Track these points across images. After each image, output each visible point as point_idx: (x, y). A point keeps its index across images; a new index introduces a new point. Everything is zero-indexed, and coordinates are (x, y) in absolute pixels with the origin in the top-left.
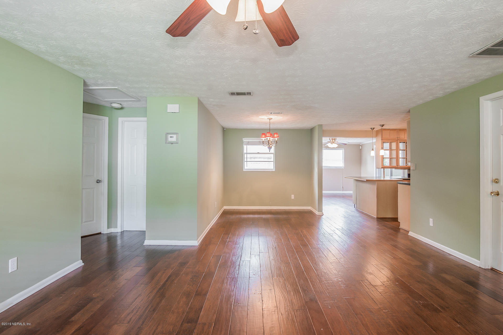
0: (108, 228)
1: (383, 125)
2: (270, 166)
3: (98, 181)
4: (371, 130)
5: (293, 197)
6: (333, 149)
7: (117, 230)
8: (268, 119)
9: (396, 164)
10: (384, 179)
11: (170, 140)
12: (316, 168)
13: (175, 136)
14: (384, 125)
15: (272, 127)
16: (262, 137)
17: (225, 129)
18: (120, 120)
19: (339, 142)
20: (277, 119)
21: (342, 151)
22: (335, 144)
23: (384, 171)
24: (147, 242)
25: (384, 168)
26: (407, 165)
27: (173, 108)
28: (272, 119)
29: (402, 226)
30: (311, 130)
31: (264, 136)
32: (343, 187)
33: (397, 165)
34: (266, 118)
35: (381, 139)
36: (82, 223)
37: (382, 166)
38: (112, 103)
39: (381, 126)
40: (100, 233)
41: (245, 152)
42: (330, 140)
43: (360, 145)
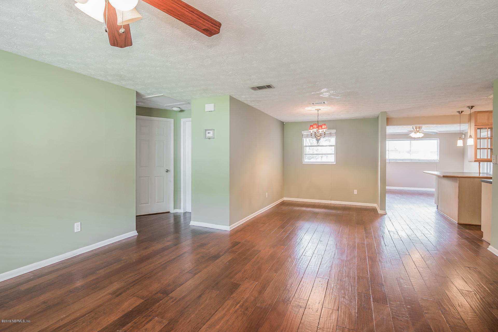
0: (174, 208)
1: (472, 107)
2: (331, 159)
3: (167, 171)
4: (458, 114)
5: (355, 192)
6: (419, 139)
7: (180, 211)
8: (316, 110)
10: (480, 175)
11: (208, 135)
13: (211, 132)
14: (474, 106)
15: (320, 118)
16: (310, 129)
17: (285, 123)
18: (182, 120)
19: (424, 131)
20: (326, 109)
21: (436, 141)
22: (420, 133)
24: (193, 223)
27: (209, 107)
28: (320, 109)
29: (485, 238)
30: (375, 120)
31: (312, 128)
34: (314, 109)
35: (474, 124)
36: (155, 203)
37: (475, 159)
38: (173, 107)
39: (469, 108)
40: (169, 212)
41: (305, 145)
42: (413, 129)
43: (463, 134)
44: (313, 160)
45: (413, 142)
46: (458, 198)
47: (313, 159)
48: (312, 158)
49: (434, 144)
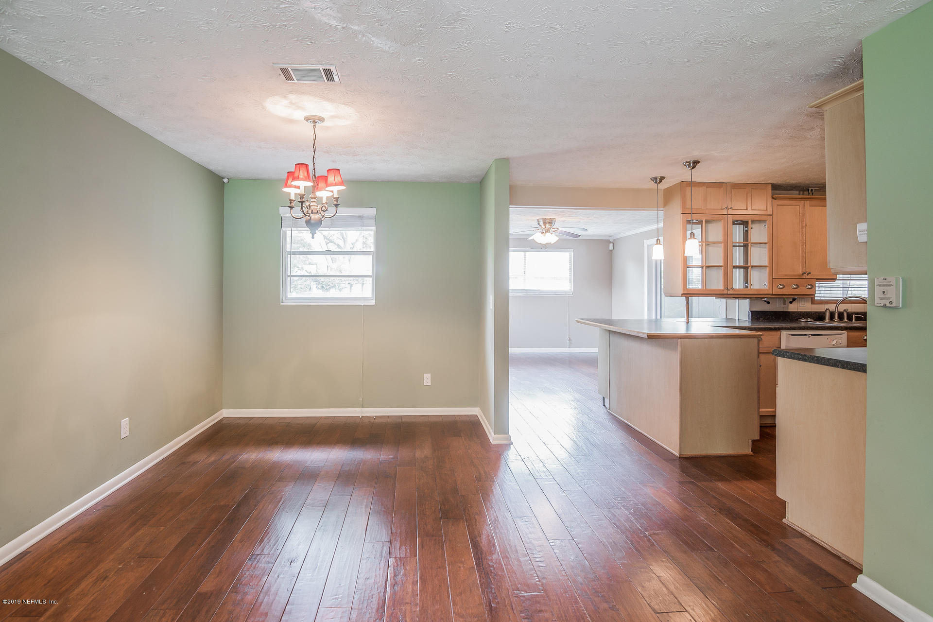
1: (695, 164)
2: (363, 291)
5: (427, 379)
6: (547, 247)
8: (307, 118)
9: (724, 282)
12: (491, 296)
14: (699, 162)
17: (226, 180)
19: (561, 229)
21: (567, 254)
22: (552, 233)
23: (688, 303)
25: (688, 295)
26: (747, 287)
28: (323, 120)
30: (482, 185)
31: (292, 179)
32: (570, 340)
33: (725, 286)
34: (299, 115)
35: (680, 211)
37: (682, 289)
39: (689, 166)
41: (288, 249)
42: (539, 224)
43: (609, 242)
44: (333, 293)
45: (531, 255)
46: (678, 391)
47: (334, 289)
48: (333, 287)
49: (562, 262)
